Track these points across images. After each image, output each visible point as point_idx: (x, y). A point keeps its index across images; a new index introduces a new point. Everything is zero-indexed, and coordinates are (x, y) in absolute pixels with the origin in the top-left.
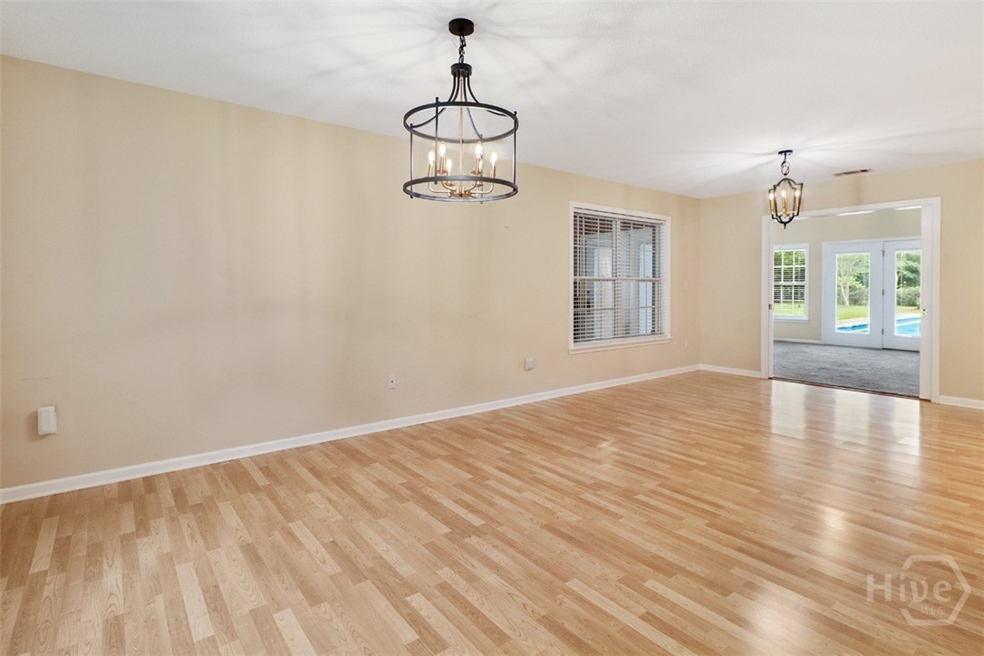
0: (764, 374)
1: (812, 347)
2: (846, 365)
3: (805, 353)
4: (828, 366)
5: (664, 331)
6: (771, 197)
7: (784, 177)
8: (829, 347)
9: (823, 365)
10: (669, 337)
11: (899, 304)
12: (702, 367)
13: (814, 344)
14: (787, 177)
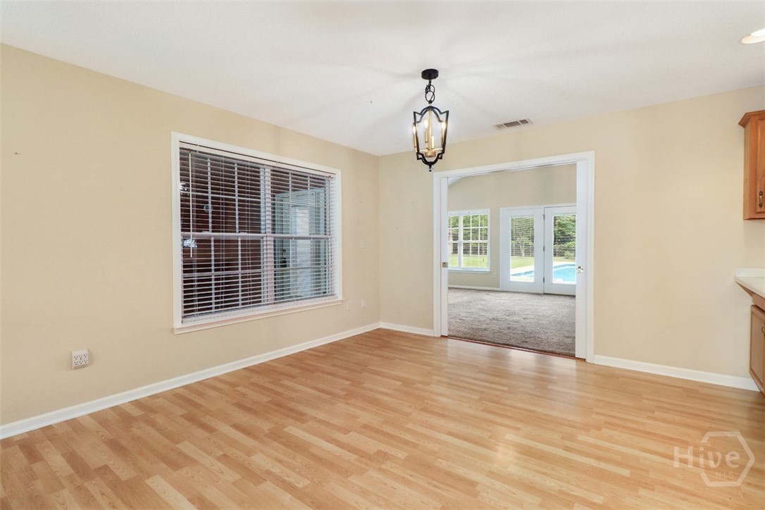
0: (436, 333)
1: (492, 294)
2: (514, 314)
3: (484, 300)
4: (499, 316)
5: (335, 292)
6: (414, 129)
7: (428, 105)
8: (504, 294)
9: (495, 315)
10: (340, 297)
11: (555, 255)
12: (383, 325)
13: (494, 291)
14: (432, 105)
